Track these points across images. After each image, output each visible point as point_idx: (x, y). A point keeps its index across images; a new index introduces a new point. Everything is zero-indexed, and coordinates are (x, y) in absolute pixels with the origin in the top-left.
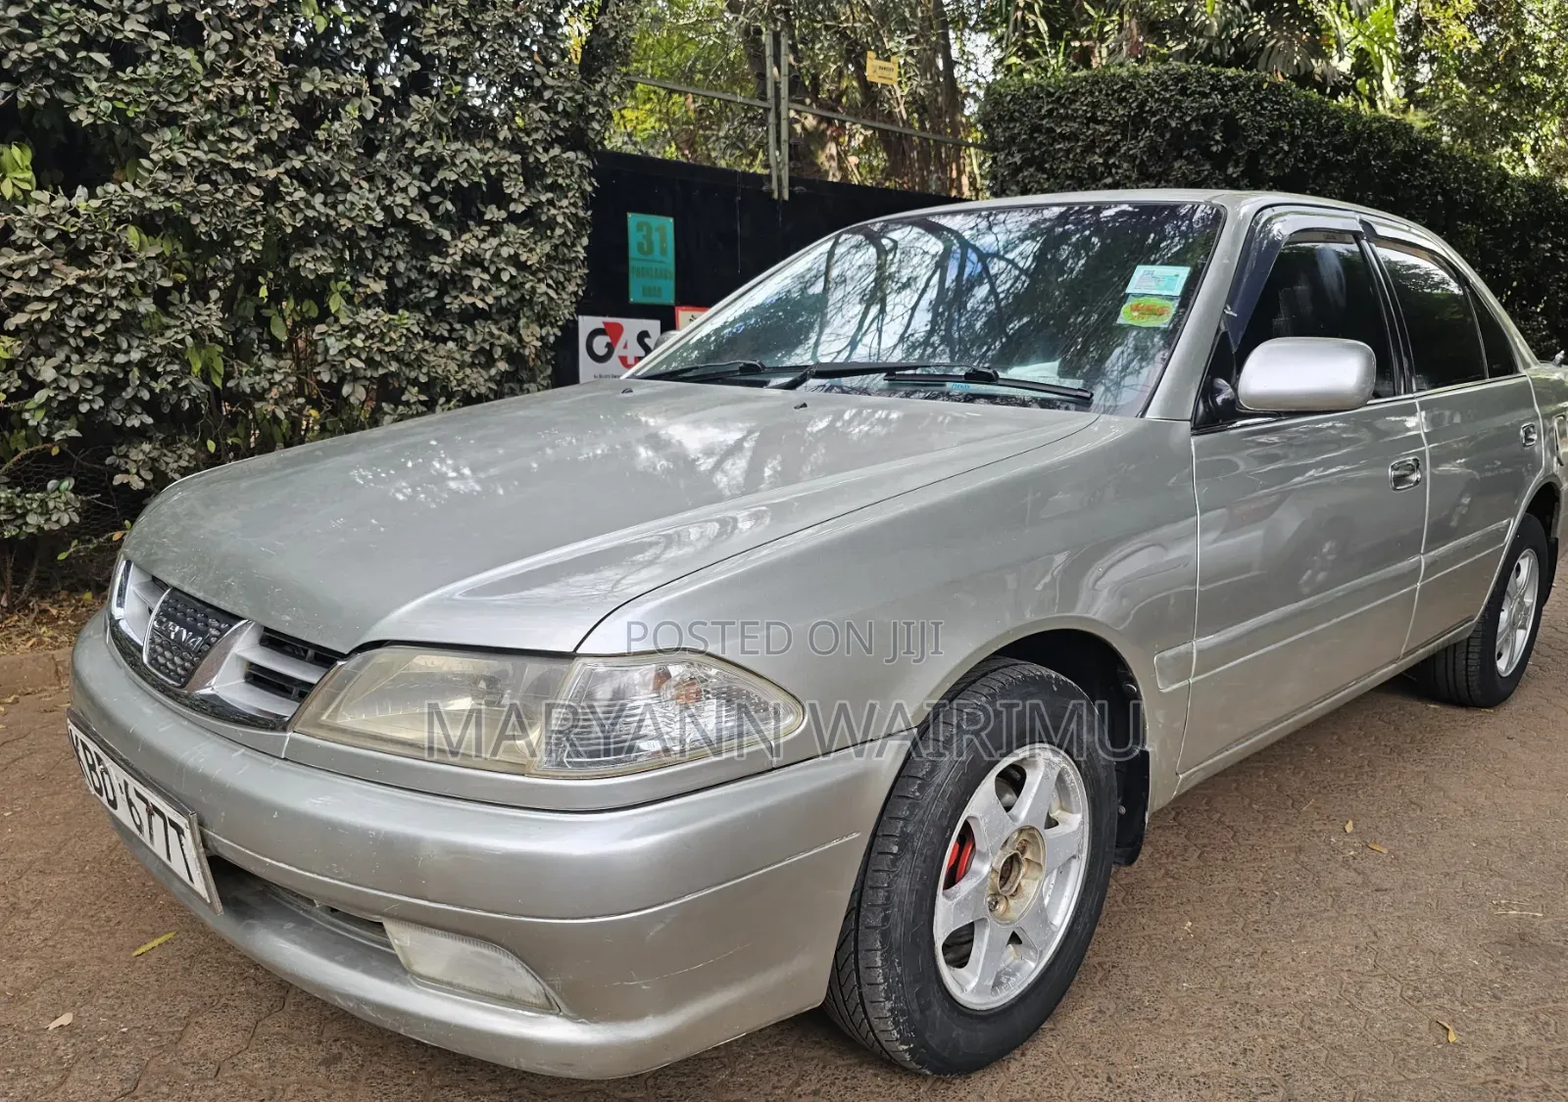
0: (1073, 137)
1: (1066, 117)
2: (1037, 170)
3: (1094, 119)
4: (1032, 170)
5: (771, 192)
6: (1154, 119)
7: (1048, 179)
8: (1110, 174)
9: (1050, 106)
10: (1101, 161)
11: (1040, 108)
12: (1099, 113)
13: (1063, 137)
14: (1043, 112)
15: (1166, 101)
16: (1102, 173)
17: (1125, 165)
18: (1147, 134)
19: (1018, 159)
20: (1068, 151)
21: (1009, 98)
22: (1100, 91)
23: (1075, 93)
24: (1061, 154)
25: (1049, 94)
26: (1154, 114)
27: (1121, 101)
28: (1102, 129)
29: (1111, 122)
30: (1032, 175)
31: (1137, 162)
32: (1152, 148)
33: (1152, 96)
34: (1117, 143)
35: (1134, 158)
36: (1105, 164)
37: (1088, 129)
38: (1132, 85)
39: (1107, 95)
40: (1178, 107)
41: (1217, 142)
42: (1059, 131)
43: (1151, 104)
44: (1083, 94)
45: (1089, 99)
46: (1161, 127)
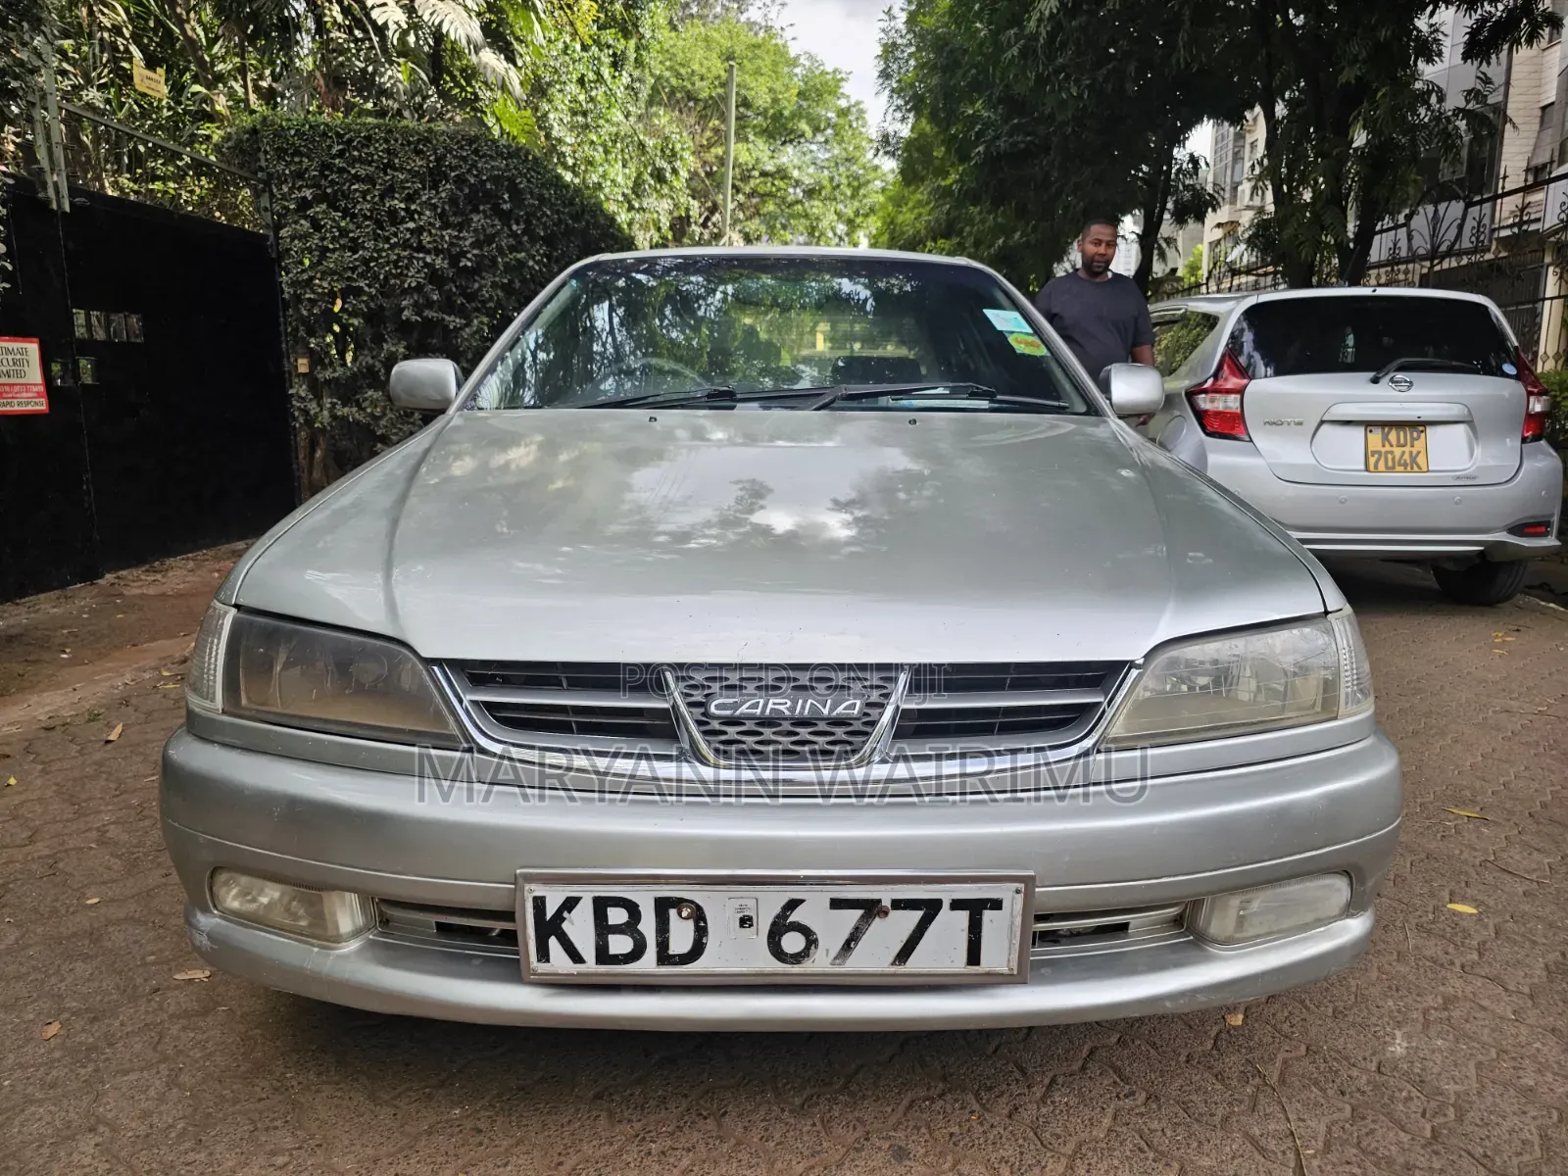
0: (370, 180)
1: (360, 160)
2: (329, 206)
3: (390, 165)
4: (324, 206)
5: (48, 201)
6: (453, 174)
7: (343, 218)
8: (412, 219)
9: (340, 147)
10: (403, 206)
11: (330, 147)
12: (397, 161)
13: (357, 178)
14: (334, 151)
15: (464, 159)
16: (404, 218)
17: (428, 213)
18: (448, 186)
19: (308, 193)
20: (364, 194)
21: (293, 132)
22: (396, 140)
23: (368, 138)
24: (357, 194)
25: (338, 134)
26: (452, 169)
27: (418, 152)
28: (402, 177)
29: (409, 171)
30: (324, 211)
31: (439, 210)
32: (453, 200)
33: (451, 153)
34: (416, 192)
35: (434, 207)
36: (407, 210)
37: (386, 174)
38: (428, 140)
39: (402, 144)
40: (474, 166)
41: (505, 202)
42: (353, 172)
43: (449, 160)
44: (377, 141)
45: (385, 146)
46: (460, 181)
